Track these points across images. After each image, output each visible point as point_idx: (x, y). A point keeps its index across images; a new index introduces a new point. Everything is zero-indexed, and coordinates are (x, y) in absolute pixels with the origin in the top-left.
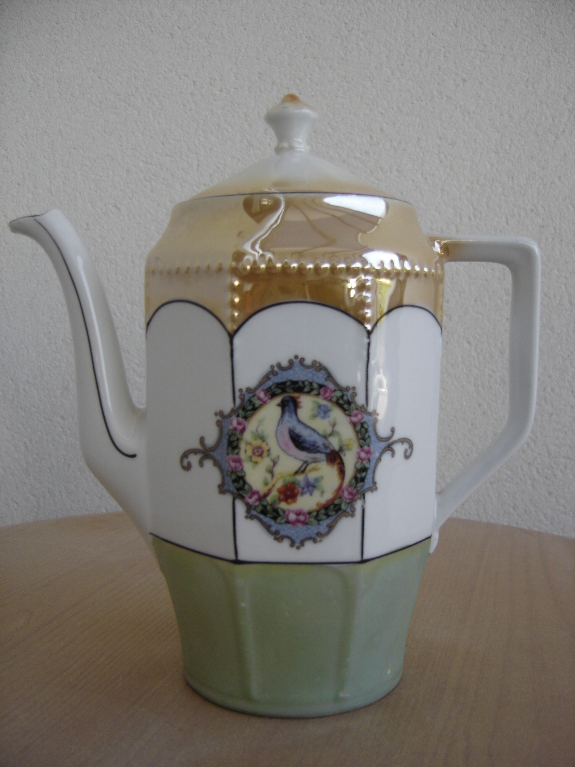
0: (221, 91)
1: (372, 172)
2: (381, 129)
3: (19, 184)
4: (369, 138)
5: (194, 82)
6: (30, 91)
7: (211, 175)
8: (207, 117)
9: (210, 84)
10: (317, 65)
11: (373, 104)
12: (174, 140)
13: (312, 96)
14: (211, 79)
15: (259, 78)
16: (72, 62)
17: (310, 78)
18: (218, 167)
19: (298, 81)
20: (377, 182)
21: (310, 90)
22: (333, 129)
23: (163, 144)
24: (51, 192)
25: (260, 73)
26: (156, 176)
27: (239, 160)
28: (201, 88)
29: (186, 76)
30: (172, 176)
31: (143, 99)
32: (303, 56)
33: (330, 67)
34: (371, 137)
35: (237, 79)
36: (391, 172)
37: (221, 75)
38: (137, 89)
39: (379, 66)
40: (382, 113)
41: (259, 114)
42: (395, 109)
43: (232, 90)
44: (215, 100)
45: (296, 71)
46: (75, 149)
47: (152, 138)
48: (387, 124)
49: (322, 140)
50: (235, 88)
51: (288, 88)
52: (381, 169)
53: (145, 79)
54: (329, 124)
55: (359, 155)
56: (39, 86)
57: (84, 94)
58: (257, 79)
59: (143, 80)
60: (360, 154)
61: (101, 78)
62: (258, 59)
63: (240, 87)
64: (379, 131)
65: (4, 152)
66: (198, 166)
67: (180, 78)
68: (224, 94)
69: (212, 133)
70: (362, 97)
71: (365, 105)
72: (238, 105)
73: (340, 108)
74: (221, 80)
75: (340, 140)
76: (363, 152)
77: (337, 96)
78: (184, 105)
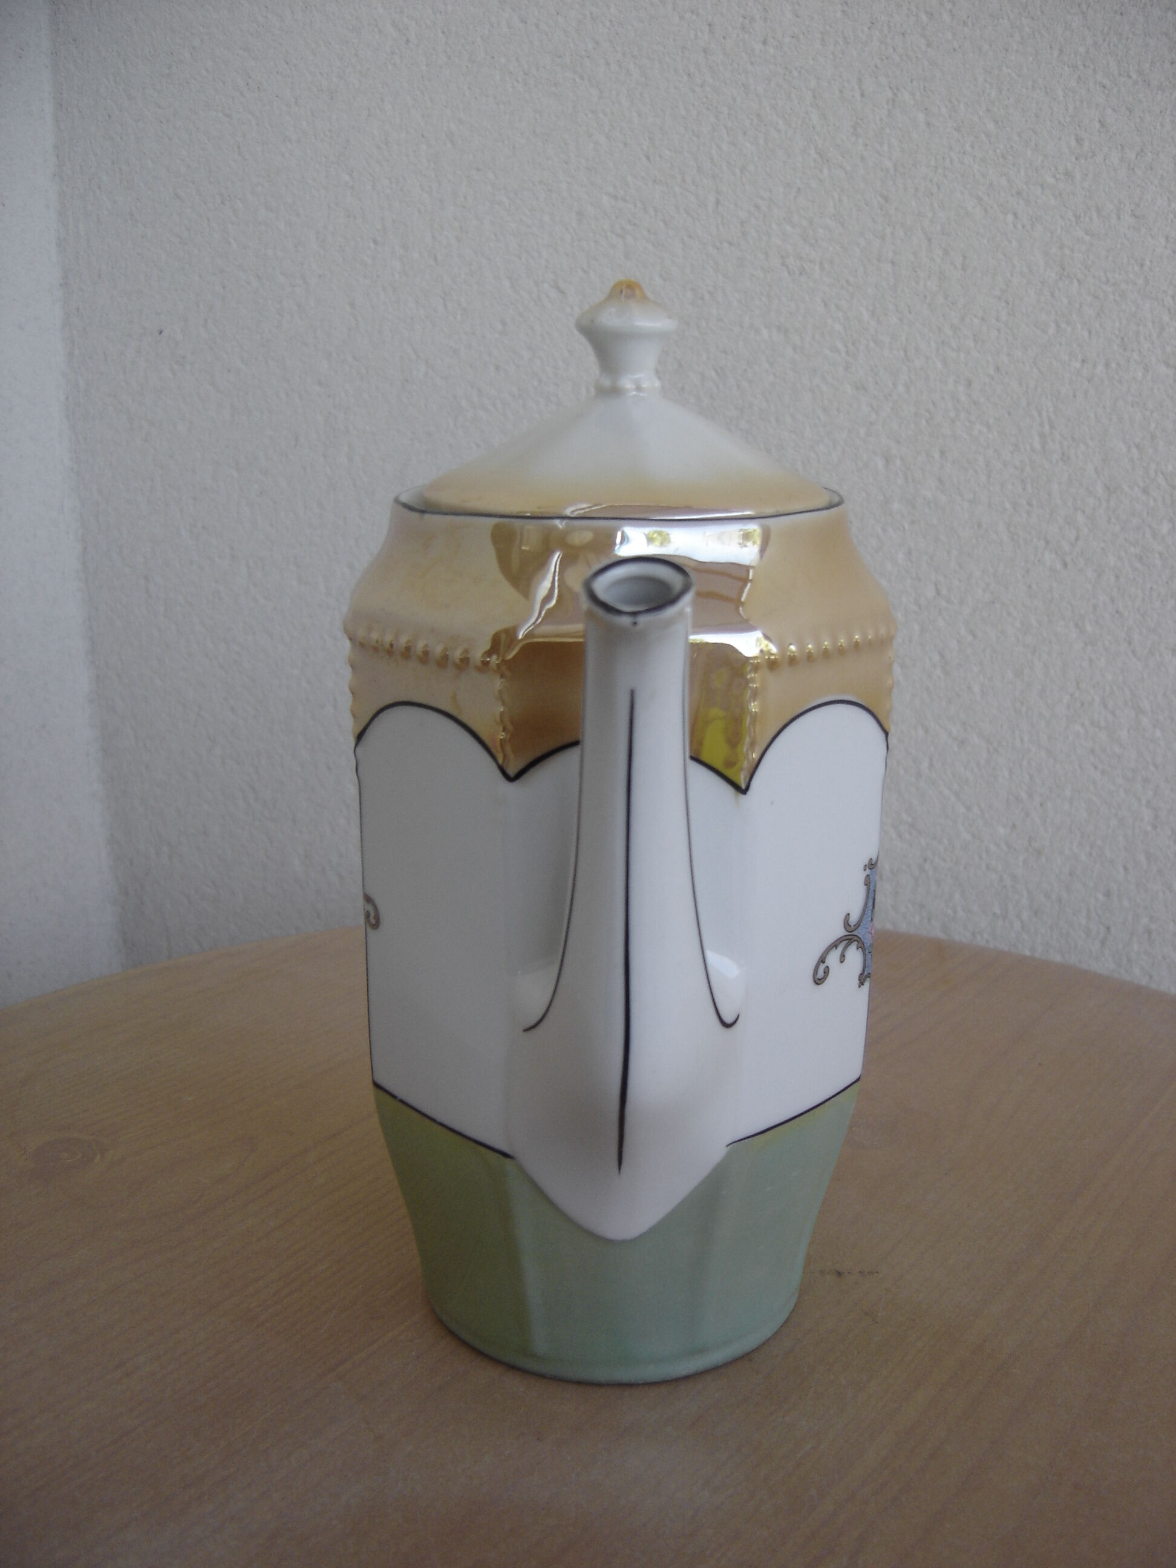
0: (765, 42)
1: (1077, 217)
2: (1100, 121)
3: (375, 242)
4: (1073, 143)
5: (710, 25)
6: (393, 53)
7: (742, 223)
8: (734, 100)
9: (743, 28)
11: (1084, 66)
12: (670, 150)
13: (954, 50)
14: (745, 18)
15: (843, 12)
17: (951, 11)
18: (757, 207)
19: (924, 18)
21: (950, 36)
22: (996, 122)
23: (648, 158)
24: (436, 259)
26: (634, 224)
27: (799, 191)
28: (724, 38)
29: (692, 12)
30: (666, 224)
31: (608, 64)
34: (1079, 141)
35: (798, 17)
36: (1119, 218)
37: (765, 9)
38: (597, 43)
40: (1104, 87)
41: (841, 92)
42: (1134, 76)
43: (787, 40)
44: (752, 63)
46: (478, 170)
47: (626, 145)
48: (1114, 110)
49: (972, 147)
50: (793, 37)
51: (903, 34)
52: (1098, 210)
53: (611, 21)
54: (988, 110)
55: (1051, 180)
56: (408, 41)
57: (493, 57)
58: (839, 14)
59: (608, 24)
60: (1055, 176)
61: (526, 23)
63: (804, 33)
64: (1098, 125)
65: (347, 178)
66: (718, 203)
67: (682, 18)
68: (772, 51)
69: (745, 134)
70: (1061, 51)
71: (1067, 69)
72: (800, 72)
73: (1013, 74)
74: (765, 19)
75: (1012, 147)
76: (1059, 174)
77: (1007, 50)
78: (689, 75)
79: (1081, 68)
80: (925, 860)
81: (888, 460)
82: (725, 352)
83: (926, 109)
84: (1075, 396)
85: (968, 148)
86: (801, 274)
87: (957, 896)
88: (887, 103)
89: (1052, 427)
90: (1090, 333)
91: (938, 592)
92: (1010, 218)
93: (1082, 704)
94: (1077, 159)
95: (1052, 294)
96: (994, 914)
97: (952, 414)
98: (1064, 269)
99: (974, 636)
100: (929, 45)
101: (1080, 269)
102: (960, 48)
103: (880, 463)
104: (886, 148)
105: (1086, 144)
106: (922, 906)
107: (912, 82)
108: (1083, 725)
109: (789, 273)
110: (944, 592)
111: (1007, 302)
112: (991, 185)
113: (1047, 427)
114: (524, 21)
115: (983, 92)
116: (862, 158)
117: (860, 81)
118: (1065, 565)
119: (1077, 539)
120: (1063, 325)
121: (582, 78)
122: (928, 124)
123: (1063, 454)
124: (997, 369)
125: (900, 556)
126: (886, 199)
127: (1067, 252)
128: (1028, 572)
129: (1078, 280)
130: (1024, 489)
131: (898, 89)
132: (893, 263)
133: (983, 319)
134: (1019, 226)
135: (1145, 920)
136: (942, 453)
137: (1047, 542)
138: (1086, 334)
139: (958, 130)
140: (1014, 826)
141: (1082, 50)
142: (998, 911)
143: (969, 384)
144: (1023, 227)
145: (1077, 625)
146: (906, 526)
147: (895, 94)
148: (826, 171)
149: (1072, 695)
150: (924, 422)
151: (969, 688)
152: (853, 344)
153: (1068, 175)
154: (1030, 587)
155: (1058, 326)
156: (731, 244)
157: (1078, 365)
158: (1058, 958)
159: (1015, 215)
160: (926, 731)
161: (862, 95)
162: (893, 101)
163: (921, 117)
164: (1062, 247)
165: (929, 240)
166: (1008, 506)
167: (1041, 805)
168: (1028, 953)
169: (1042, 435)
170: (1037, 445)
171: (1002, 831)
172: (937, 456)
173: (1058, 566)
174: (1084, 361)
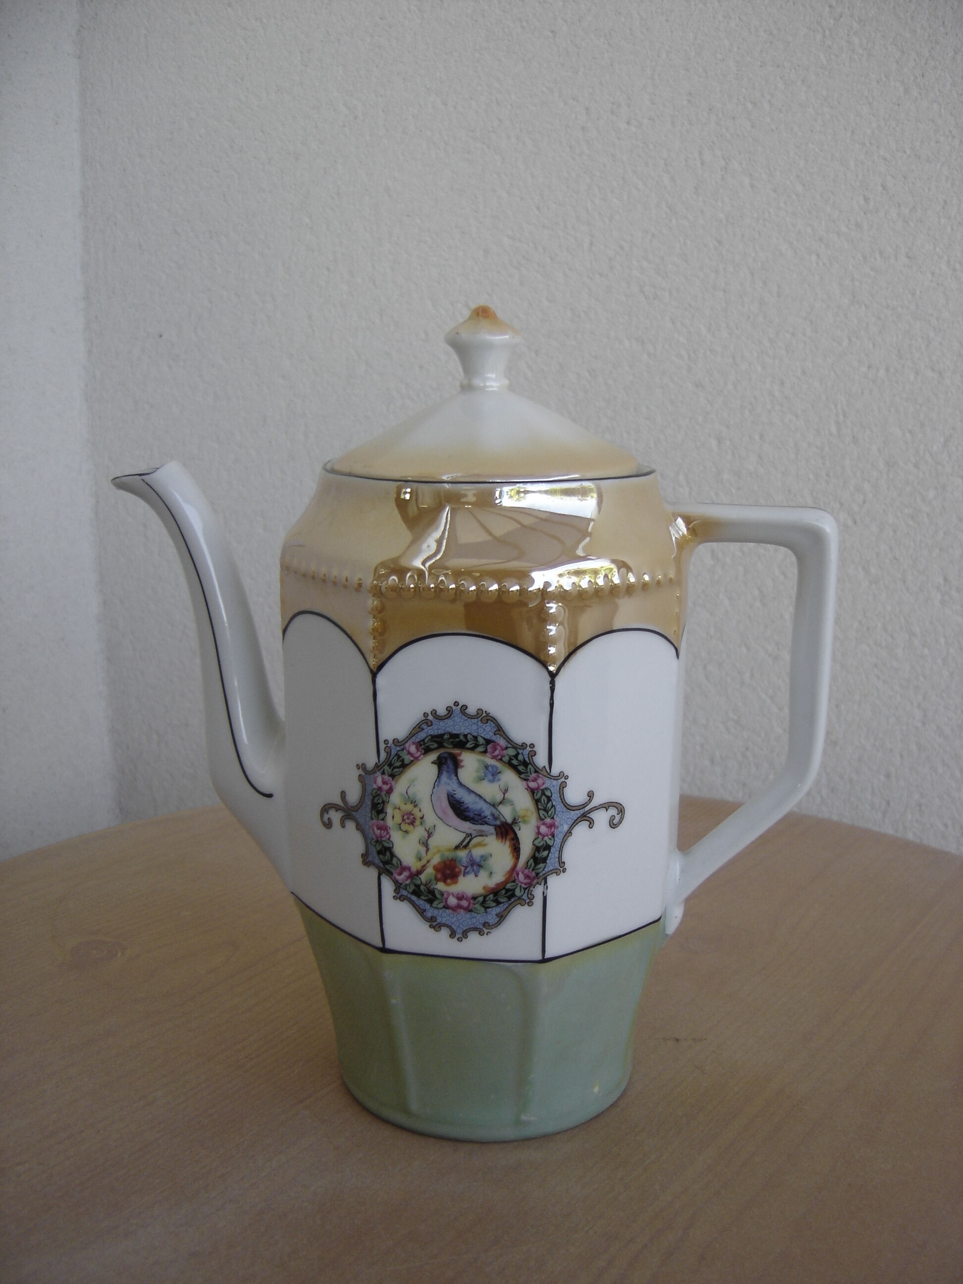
0: (628, 123)
1: (865, 258)
2: (882, 185)
3: (328, 270)
4: (862, 202)
5: (587, 109)
6: (344, 126)
7: (610, 260)
8: (605, 166)
9: (612, 112)
10: (781, 78)
11: (871, 143)
12: (555, 203)
13: (772, 130)
14: (613, 104)
15: (689, 101)
16: (404, 79)
17: (770, 101)
18: (622, 247)
19: (749, 106)
20: (872, 274)
21: (769, 120)
22: (804, 185)
23: (538, 209)
24: (375, 284)
25: (690, 94)
26: (528, 259)
27: (653, 235)
28: (598, 119)
29: (574, 99)
30: (552, 260)
31: (509, 137)
32: (759, 64)
33: (803, 81)
34: (866, 200)
35: (653, 104)
36: (896, 259)
37: (629, 98)
38: (500, 121)
39: (884, 79)
40: (885, 159)
41: (686, 161)
42: (908, 152)
43: (646, 121)
44: (619, 139)
45: (747, 89)
46: (408, 216)
47: (522, 199)
48: (893, 177)
49: (785, 203)
50: (649, 119)
51: (734, 118)
52: (881, 253)
53: (511, 105)
54: (798, 176)
55: (844, 229)
56: (356, 118)
57: (421, 131)
58: (685, 103)
59: (509, 107)
60: (847, 227)
61: (447, 105)
62: (688, 70)
63: (658, 116)
64: (880, 188)
65: (307, 220)
66: (591, 244)
67: (566, 103)
68: (634, 129)
69: (613, 192)
70: (853, 132)
71: (857, 145)
72: (655, 146)
73: (817, 150)
74: (629, 106)
75: (815, 204)
76: (851, 224)
77: (812, 131)
78: (571, 147)
79: (868, 145)
80: (747, 749)
81: (720, 441)
82: (596, 358)
83: (751, 175)
84: (862, 393)
85: (782, 205)
86: (654, 299)
88: (721, 170)
89: (845, 416)
90: (874, 345)
92: (814, 258)
93: (868, 629)
94: (864, 213)
95: (846, 316)
97: (769, 407)
98: (854, 297)
99: (785, 576)
100: (753, 127)
101: (867, 297)
102: (776, 128)
103: (714, 443)
104: (720, 204)
106: (744, 785)
107: (740, 154)
108: (868, 645)
109: (646, 298)
111: (811, 322)
112: (799, 233)
113: (841, 417)
114: (445, 104)
115: (794, 162)
116: (702, 211)
117: (700, 153)
118: (855, 522)
119: (864, 502)
120: (854, 340)
121: (489, 148)
122: (752, 186)
123: (853, 438)
124: (804, 373)
126: (720, 242)
127: (857, 284)
129: (866, 305)
130: (824, 464)
131: (730, 160)
132: (725, 291)
133: (793, 334)
134: (821, 264)
135: (916, 796)
136: (762, 436)
137: (841, 504)
138: (871, 346)
139: (775, 191)
141: (869, 131)
143: (782, 383)
144: (824, 264)
146: (734, 491)
147: (727, 163)
148: (674, 221)
150: (747, 412)
152: (694, 352)
153: (858, 225)
155: (850, 340)
156: (601, 275)
157: (864, 369)
159: (818, 255)
160: (748, 649)
161: (702, 164)
162: (726, 168)
163: (747, 180)
164: (853, 280)
165: (753, 274)
166: (811, 476)
167: (837, 706)
169: (838, 423)
170: (834, 429)
172: (757, 437)
173: (850, 523)
174: (869, 367)
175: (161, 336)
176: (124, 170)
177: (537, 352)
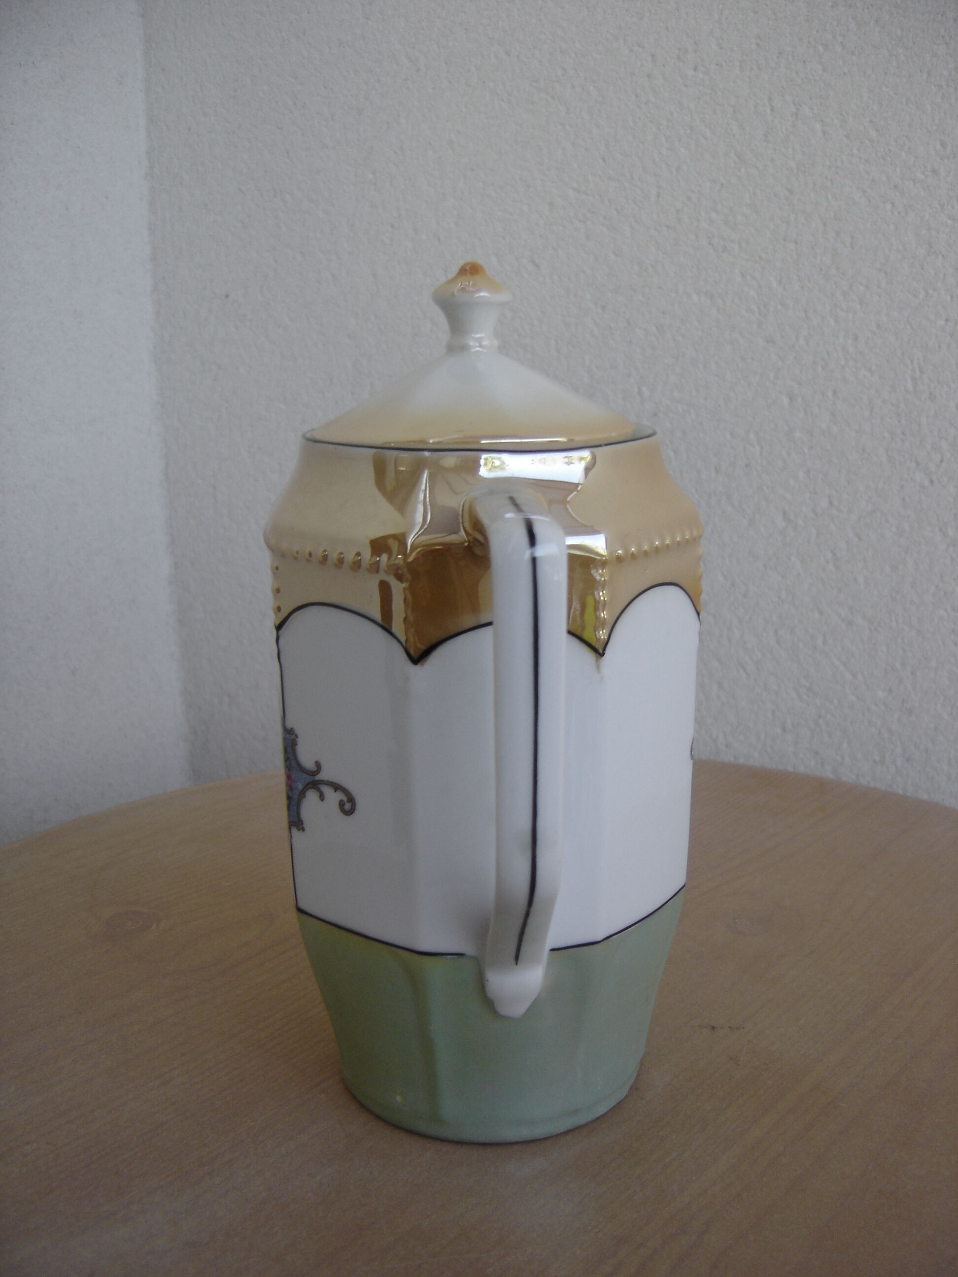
0: (695, 69)
3: (392, 226)
4: (939, 147)
5: (653, 56)
6: (406, 79)
7: (677, 211)
8: (672, 114)
9: (679, 58)
10: (853, 19)
11: (947, 85)
12: (621, 154)
13: (845, 74)
14: (679, 49)
15: (757, 44)
16: (466, 29)
18: (689, 199)
19: (821, 49)
20: (949, 222)
21: (841, 63)
22: (877, 131)
23: (604, 160)
24: (439, 240)
25: (759, 37)
26: (593, 213)
27: (722, 185)
28: (664, 66)
29: (639, 46)
30: (618, 212)
31: (573, 86)
32: (830, 4)
33: (877, 21)
34: (943, 145)
35: (721, 48)
37: (696, 43)
38: (564, 70)
41: (755, 107)
43: (713, 67)
44: (686, 86)
45: (818, 31)
46: (472, 170)
47: (587, 150)
49: (859, 150)
50: (717, 65)
51: (804, 62)
53: (576, 53)
54: (871, 121)
55: (920, 176)
56: (418, 70)
57: (484, 82)
58: (754, 46)
59: (573, 55)
60: (923, 173)
62: (756, 13)
63: (726, 62)
65: (371, 177)
66: (658, 195)
67: (631, 50)
68: (701, 75)
69: (680, 141)
70: (929, 74)
71: (933, 87)
72: (723, 92)
73: (891, 93)
74: (696, 51)
75: (890, 150)
76: (927, 171)
77: (886, 73)
78: (636, 96)
79: (945, 87)
80: (820, 716)
81: (791, 397)
82: (664, 313)
83: (822, 121)
84: (940, 347)
85: (855, 151)
86: (723, 251)
87: (845, 745)
88: (792, 116)
89: (921, 372)
90: (952, 297)
91: (831, 503)
92: (889, 206)
93: (945, 593)
94: (941, 159)
95: (922, 267)
96: (874, 761)
97: (843, 362)
98: (931, 247)
99: (860, 539)
100: (824, 70)
101: (944, 247)
102: (849, 72)
103: (785, 400)
104: (790, 151)
105: (949, 148)
106: (817, 753)
107: (811, 99)
108: (946, 610)
109: (714, 250)
110: (835, 503)
111: (886, 273)
112: (873, 180)
113: (918, 373)
114: (508, 54)
115: (868, 107)
116: (772, 160)
117: (770, 99)
118: (932, 482)
119: (942, 461)
120: (931, 292)
121: (553, 98)
122: (824, 132)
123: (931, 394)
124: (878, 326)
125: (801, 474)
126: (791, 192)
127: (934, 233)
128: (902, 487)
129: (943, 256)
130: (899, 422)
131: (800, 106)
132: (796, 242)
133: (867, 287)
134: (896, 213)
136: (835, 393)
137: (918, 464)
138: (949, 298)
139: (847, 137)
140: (890, 690)
141: (945, 73)
142: (877, 758)
143: (856, 338)
144: (899, 213)
145: (941, 530)
146: (806, 450)
147: (798, 109)
148: (743, 170)
149: (937, 586)
150: (820, 368)
151: (855, 580)
152: (765, 307)
153: (935, 172)
154: (904, 500)
155: (927, 293)
156: (668, 227)
157: (941, 322)
158: (925, 797)
159: (893, 204)
160: (821, 613)
161: (772, 110)
162: (796, 114)
163: (818, 127)
164: (929, 229)
165: (825, 224)
166: (886, 435)
167: (912, 673)
168: (901, 792)
169: (914, 379)
170: (909, 385)
171: (880, 694)
172: (830, 394)
173: (926, 483)
174: (947, 320)
175: (227, 296)
176: (189, 129)
177: (603, 308)
